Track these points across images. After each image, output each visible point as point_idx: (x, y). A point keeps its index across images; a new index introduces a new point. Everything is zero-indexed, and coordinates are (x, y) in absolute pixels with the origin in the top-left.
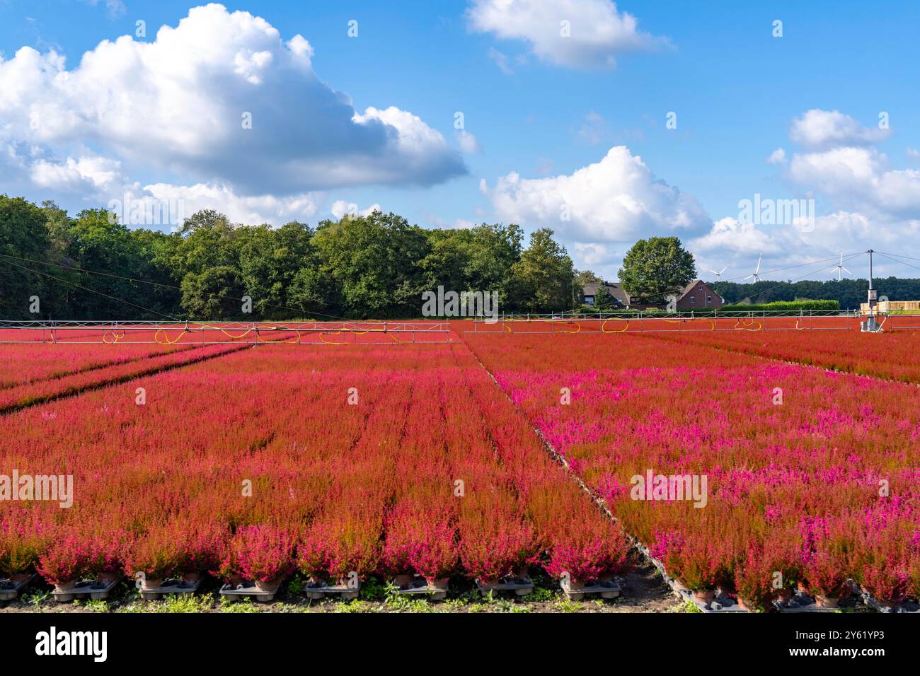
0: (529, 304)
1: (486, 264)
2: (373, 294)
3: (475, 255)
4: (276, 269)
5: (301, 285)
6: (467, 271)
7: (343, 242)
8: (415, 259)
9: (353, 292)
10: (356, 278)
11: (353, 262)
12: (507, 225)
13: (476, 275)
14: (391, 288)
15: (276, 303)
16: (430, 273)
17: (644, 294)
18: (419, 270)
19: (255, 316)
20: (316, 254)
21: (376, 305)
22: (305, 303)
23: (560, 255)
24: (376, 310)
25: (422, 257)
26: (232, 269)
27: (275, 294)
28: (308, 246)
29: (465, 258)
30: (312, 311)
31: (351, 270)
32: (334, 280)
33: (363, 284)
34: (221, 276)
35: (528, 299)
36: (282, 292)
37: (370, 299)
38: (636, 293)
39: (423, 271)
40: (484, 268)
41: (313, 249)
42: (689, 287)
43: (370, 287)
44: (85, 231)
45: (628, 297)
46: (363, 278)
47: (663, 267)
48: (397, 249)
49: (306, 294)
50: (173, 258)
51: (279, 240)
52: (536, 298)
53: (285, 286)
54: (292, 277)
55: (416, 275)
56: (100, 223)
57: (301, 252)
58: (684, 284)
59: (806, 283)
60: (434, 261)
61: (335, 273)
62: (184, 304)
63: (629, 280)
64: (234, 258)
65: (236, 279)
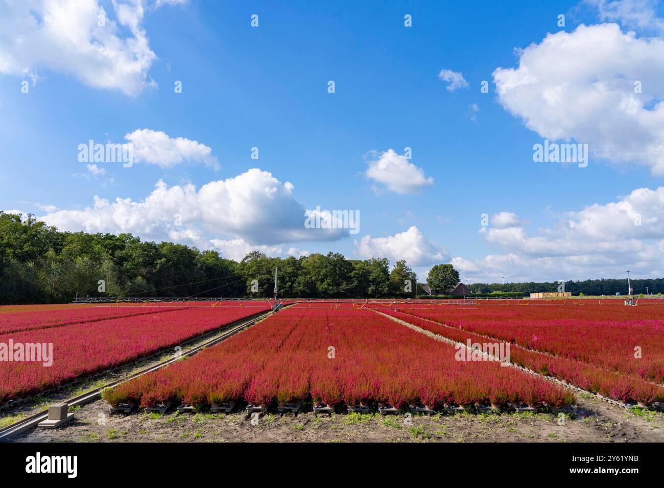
0: (398, 293)
1: (379, 275)
2: (330, 288)
3: (374, 271)
4: (288, 277)
5: (299, 283)
6: (371, 278)
7: (317, 265)
8: (348, 273)
9: (321, 287)
10: (322, 281)
11: (322, 273)
12: (382, 258)
13: (374, 280)
14: (338, 285)
15: (288, 291)
16: (355, 279)
17: (438, 289)
18: (350, 277)
19: (279, 296)
20: (304, 270)
21: (332, 292)
22: (301, 292)
23: (409, 271)
24: (331, 295)
25: (351, 272)
26: (268, 276)
27: (288, 288)
28: (301, 267)
29: (369, 273)
30: (304, 295)
31: (320, 277)
32: (312, 282)
33: (326, 283)
34: (265, 279)
35: (397, 291)
36: (291, 287)
37: (329, 290)
38: (434, 288)
39: (351, 278)
40: (378, 277)
41: (303, 268)
42: (457, 286)
43: (329, 285)
44: (207, 260)
45: (430, 290)
46: (326, 281)
47: (446, 277)
48: (340, 268)
49: (301, 288)
50: (243, 271)
51: (289, 264)
52: (400, 290)
53: (292, 284)
54: (295, 280)
55: (348, 279)
56: (213, 256)
57: (298, 269)
58: (455, 285)
59: (496, 284)
60: (356, 274)
61: (313, 278)
62: (248, 292)
63: (431, 282)
64: (269, 272)
65: (271, 281)
